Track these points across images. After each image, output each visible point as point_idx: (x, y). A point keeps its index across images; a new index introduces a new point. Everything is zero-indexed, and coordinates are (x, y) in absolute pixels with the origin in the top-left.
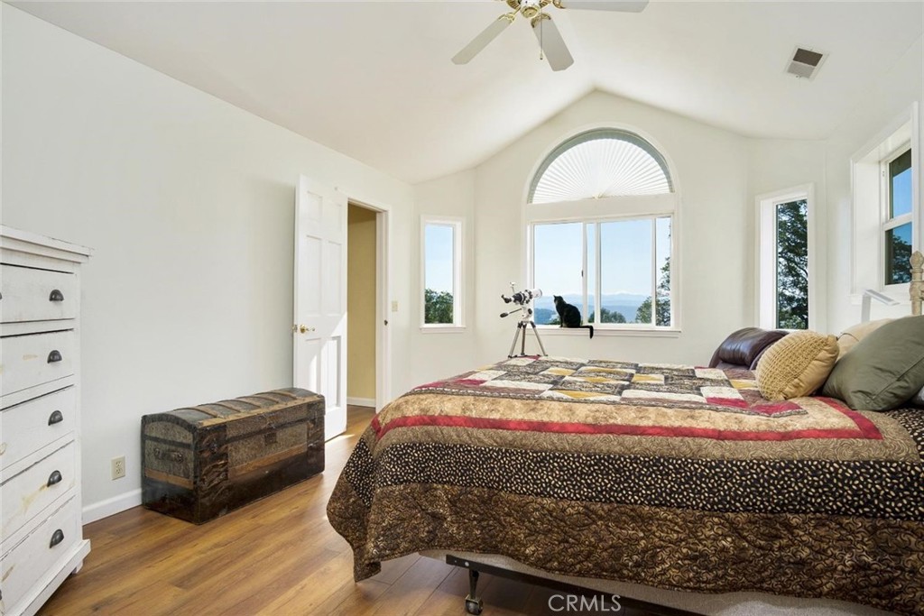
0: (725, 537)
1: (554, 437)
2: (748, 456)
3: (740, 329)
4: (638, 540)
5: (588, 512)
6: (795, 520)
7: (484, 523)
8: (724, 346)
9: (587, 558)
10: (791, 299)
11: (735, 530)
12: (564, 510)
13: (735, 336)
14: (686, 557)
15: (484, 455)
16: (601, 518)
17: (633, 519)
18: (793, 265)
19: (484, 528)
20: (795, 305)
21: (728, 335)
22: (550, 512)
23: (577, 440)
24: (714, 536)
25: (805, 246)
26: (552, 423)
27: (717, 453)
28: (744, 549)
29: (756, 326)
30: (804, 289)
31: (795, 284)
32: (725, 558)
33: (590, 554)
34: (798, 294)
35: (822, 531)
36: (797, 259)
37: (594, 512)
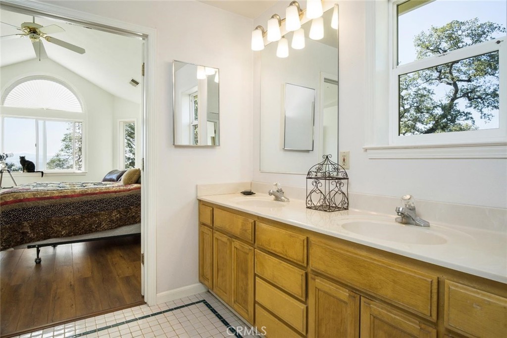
0: (117, 214)
1: (70, 199)
2: (122, 195)
3: (112, 170)
4: (96, 221)
5: (82, 217)
6: (132, 207)
7: (45, 230)
8: (106, 177)
9: (82, 229)
10: (129, 159)
11: (120, 212)
12: (75, 218)
13: (111, 173)
14: (109, 221)
15: (45, 208)
16: (86, 217)
17: (95, 216)
18: (130, 142)
19: (45, 231)
20: (131, 161)
21: (108, 173)
22: (70, 220)
23: (78, 199)
24: (115, 215)
25: (134, 134)
26: (69, 195)
27: (115, 196)
28: (121, 216)
29: (117, 169)
30: (134, 154)
31: (131, 151)
32: (117, 219)
33: (83, 228)
34: (132, 156)
35: (137, 209)
36: (131, 140)
37: (84, 216)
